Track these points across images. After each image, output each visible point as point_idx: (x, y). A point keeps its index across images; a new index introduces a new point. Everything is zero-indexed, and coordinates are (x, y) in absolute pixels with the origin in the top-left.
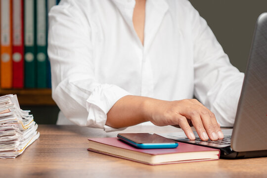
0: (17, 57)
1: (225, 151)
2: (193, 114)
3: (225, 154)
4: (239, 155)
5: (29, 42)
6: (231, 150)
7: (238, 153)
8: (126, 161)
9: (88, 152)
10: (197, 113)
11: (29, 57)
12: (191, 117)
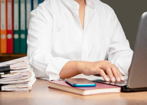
0: (10, 36)
1: (124, 88)
2: (107, 67)
3: (124, 89)
4: (132, 90)
5: (16, 28)
6: (127, 87)
7: (131, 89)
8: (69, 93)
9: (48, 89)
10: (109, 66)
11: (16, 36)
12: (106, 69)
